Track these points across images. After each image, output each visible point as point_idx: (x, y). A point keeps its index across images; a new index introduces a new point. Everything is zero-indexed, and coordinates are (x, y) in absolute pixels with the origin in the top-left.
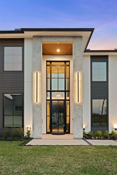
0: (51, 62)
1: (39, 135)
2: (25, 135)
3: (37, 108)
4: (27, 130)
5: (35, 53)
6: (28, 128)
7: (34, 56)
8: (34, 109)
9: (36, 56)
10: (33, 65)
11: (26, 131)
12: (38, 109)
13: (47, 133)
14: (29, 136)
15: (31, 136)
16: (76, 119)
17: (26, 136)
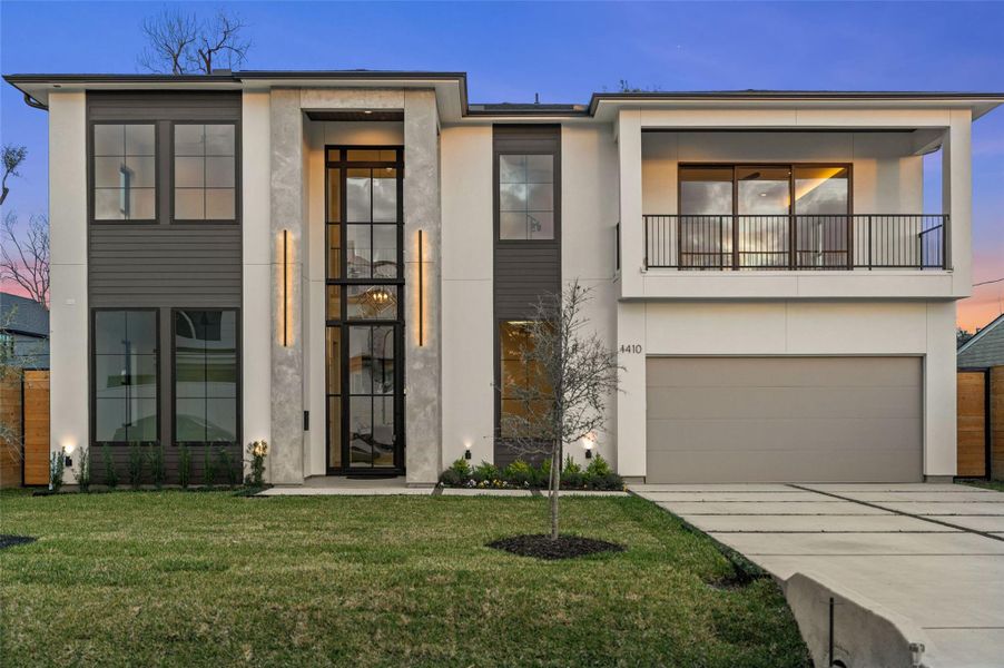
0: (344, 149)
1: (292, 471)
2: (248, 471)
3: (284, 368)
4: (254, 453)
5: (277, 153)
6: (256, 444)
7: (274, 165)
8: (276, 370)
9: (283, 164)
10: (273, 200)
11: (248, 458)
12: (291, 371)
13: (331, 471)
14: (260, 476)
15: (265, 477)
16: (416, 410)
17: (248, 479)
